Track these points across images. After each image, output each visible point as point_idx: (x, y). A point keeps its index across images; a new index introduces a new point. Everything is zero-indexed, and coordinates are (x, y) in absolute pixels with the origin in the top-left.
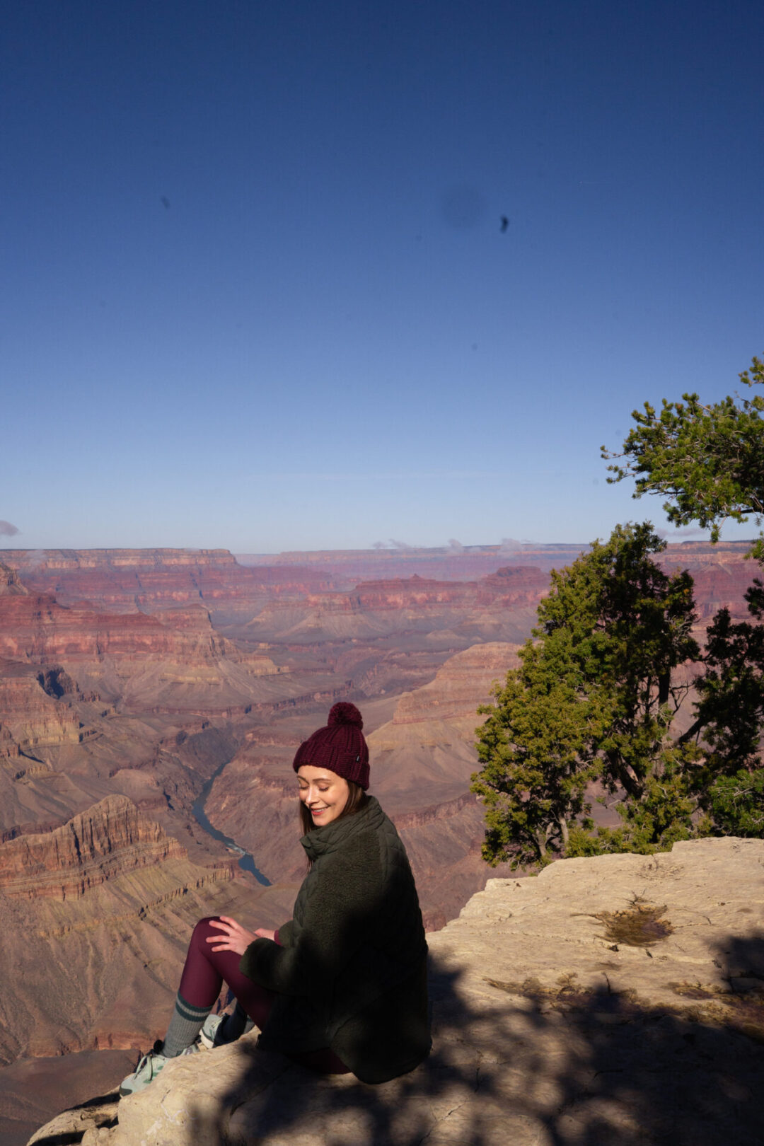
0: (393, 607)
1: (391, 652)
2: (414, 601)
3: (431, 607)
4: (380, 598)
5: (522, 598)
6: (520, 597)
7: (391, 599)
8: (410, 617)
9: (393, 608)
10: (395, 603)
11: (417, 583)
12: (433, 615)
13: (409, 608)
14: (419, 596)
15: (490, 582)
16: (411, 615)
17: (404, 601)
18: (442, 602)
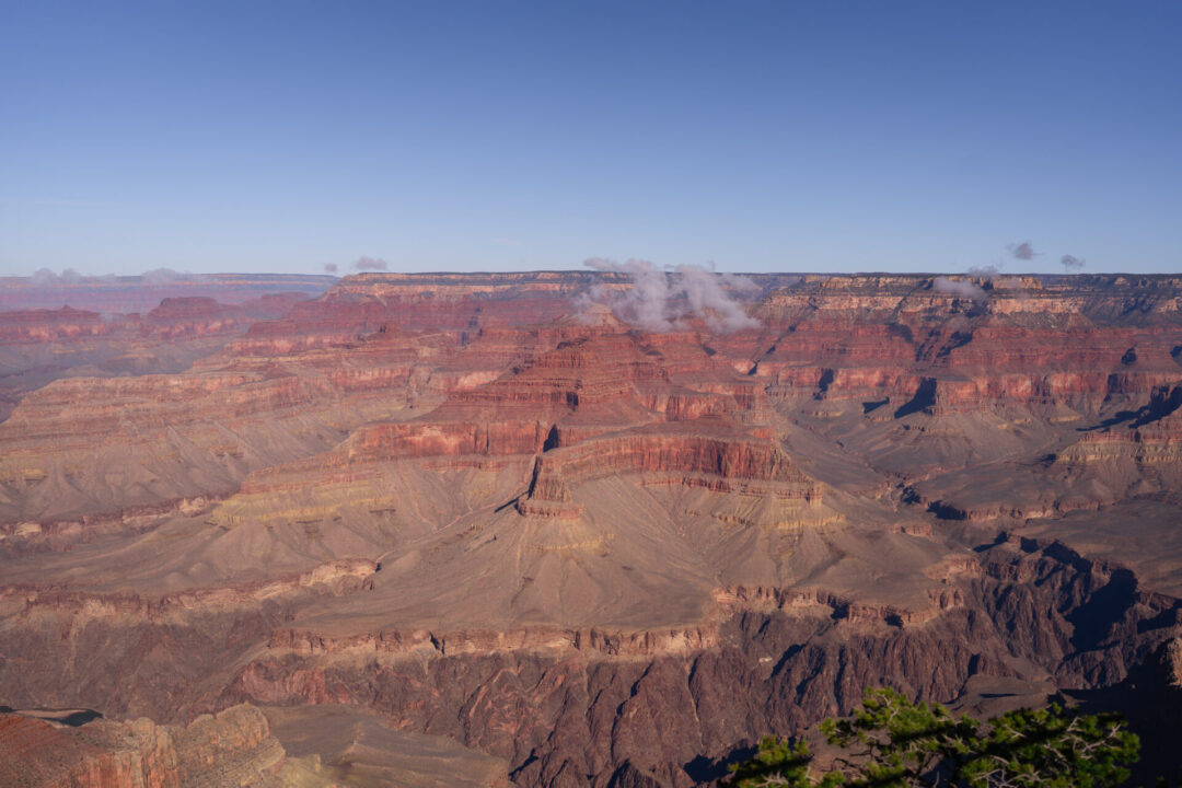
0: (38, 340)
1: (15, 390)
2: (62, 334)
3: (84, 341)
4: (20, 331)
5: (189, 331)
6: (187, 329)
7: (33, 332)
8: (57, 352)
9: (36, 342)
10: (38, 336)
11: (67, 314)
12: (87, 349)
13: (56, 342)
14: (70, 329)
15: (154, 315)
16: (58, 349)
17: (50, 334)
18: (98, 335)
